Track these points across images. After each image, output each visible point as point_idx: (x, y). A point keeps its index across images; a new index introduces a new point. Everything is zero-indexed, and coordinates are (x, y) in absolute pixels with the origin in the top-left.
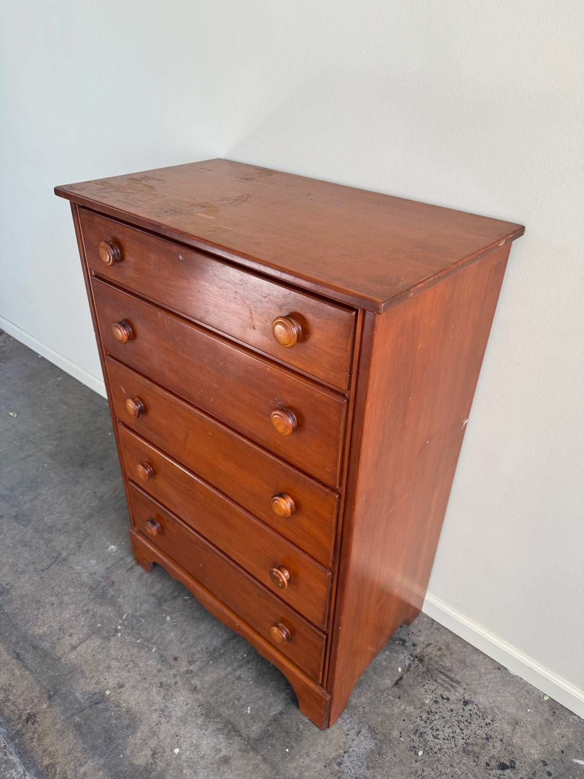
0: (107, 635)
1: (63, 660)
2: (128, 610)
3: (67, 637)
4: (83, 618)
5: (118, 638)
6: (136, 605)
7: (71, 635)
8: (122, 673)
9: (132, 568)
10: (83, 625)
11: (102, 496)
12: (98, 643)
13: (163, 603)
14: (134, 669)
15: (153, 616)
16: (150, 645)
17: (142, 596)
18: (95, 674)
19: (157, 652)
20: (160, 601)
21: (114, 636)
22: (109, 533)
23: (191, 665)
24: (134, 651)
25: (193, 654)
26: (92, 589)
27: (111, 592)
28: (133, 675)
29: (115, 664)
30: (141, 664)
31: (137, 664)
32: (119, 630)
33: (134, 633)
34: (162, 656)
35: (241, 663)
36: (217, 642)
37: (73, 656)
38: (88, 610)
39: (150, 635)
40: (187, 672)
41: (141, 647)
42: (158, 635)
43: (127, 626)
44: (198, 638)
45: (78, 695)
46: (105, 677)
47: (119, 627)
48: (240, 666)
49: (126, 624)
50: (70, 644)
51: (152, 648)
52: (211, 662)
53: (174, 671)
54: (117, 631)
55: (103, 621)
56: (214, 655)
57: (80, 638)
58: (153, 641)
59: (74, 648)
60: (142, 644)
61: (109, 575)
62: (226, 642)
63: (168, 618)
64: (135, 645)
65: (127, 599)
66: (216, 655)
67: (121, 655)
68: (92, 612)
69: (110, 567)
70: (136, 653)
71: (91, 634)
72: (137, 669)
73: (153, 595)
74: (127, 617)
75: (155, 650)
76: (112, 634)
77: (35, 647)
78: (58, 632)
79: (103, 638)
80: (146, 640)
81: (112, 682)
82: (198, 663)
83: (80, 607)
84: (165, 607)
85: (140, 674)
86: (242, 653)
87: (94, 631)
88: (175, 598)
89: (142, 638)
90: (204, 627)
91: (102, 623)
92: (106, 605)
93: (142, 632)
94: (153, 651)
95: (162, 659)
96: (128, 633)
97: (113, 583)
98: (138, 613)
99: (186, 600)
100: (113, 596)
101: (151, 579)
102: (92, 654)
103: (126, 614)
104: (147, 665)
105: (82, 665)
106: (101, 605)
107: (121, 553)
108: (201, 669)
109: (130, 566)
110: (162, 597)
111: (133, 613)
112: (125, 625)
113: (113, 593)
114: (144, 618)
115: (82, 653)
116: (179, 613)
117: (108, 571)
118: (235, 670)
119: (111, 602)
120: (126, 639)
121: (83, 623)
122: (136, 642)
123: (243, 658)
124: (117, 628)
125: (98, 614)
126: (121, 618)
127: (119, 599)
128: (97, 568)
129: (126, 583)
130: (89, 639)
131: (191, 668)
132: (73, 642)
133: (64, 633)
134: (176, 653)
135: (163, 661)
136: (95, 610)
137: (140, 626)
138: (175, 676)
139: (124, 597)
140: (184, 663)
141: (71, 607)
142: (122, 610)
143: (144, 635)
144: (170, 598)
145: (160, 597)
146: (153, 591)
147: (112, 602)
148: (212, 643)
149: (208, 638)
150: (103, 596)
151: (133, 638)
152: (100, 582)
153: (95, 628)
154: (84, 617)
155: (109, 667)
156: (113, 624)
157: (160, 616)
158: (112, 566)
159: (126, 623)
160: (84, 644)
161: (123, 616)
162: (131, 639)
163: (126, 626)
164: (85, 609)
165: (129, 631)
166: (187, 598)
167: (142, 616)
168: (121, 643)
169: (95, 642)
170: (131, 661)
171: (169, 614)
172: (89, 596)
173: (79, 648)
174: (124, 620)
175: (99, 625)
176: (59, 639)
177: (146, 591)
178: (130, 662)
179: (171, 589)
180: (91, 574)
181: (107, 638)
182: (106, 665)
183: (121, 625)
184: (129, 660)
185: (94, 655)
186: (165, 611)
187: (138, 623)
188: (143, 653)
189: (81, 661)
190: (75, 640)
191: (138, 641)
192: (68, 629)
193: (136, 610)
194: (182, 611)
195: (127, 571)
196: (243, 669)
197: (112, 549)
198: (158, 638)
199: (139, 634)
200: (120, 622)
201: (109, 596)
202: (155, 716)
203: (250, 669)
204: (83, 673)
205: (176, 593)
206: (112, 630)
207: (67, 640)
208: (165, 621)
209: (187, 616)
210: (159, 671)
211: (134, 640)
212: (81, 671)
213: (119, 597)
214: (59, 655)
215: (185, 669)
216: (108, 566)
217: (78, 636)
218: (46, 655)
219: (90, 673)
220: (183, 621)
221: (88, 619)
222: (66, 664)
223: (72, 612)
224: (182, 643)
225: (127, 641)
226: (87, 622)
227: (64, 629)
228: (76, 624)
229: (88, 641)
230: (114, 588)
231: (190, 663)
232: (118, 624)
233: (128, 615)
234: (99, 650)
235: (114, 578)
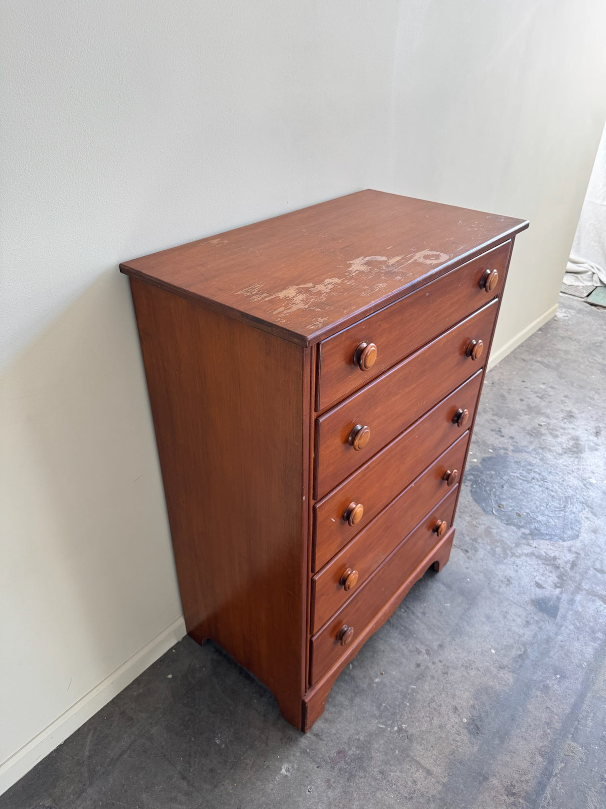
0: (406, 740)
1: (445, 780)
2: (374, 725)
3: (419, 786)
4: (392, 774)
5: (408, 726)
6: (367, 717)
7: (415, 782)
8: (443, 712)
9: (316, 735)
10: (401, 772)
12: (418, 747)
13: (361, 688)
14: (437, 701)
15: (377, 696)
16: (410, 691)
17: (354, 713)
18: (451, 739)
19: (415, 683)
20: (358, 692)
21: (406, 732)
22: (259, 783)
23: (421, 652)
24: (419, 706)
25: (410, 651)
26: (351, 777)
27: (352, 751)
28: (442, 701)
29: (436, 722)
30: (431, 695)
31: (431, 699)
32: (398, 728)
33: (399, 711)
34: (418, 679)
35: (411, 614)
36: (395, 633)
37: (437, 770)
38: (381, 772)
39: (399, 694)
40: (428, 653)
41: (413, 700)
42: (397, 685)
43: (393, 720)
44: (393, 650)
45: (476, 748)
46: (452, 727)
47: (396, 728)
48: (413, 613)
49: (391, 721)
50: (426, 778)
51: (413, 689)
52: (415, 636)
53: (430, 665)
54: (400, 730)
55: (391, 749)
56: (408, 634)
57: (416, 769)
58: (405, 690)
59: (429, 772)
60: (410, 699)
61: (329, 761)
62: (393, 626)
63: (377, 680)
64: (412, 706)
65: (359, 729)
66: (407, 632)
67: (426, 718)
68: (383, 767)
69: (316, 763)
70: (421, 702)
71: (409, 759)
72: (436, 698)
73: (352, 702)
74: (383, 724)
75: (414, 685)
76: (405, 734)
78: (414, 800)
79: (411, 743)
80: (405, 697)
81: (454, 719)
82: (418, 646)
83: (378, 784)
84: (365, 686)
85: (441, 694)
86: (401, 613)
87: (405, 755)
88: (353, 678)
89: (404, 701)
90: (381, 646)
91: (393, 750)
92: (370, 752)
93: (397, 703)
94: (415, 687)
95: (421, 677)
96: (401, 717)
97: (339, 753)
98: (377, 713)
99: (354, 667)
100: (357, 747)
101: (330, 709)
102: (432, 749)
103: (379, 725)
104: (430, 690)
105: (446, 756)
106: (372, 758)
107: (294, 755)
108: (422, 643)
109: (314, 738)
110: (354, 691)
111: (377, 718)
112: (392, 723)
113: (354, 749)
114: (381, 704)
115: (432, 761)
116: (370, 670)
117: (323, 763)
118: (417, 617)
119: (367, 747)
120: (408, 718)
121: (398, 773)
122: (409, 707)
123: (405, 611)
124: (397, 731)
125: (384, 757)
126: (384, 730)
127: (362, 738)
128: (319, 782)
129: (339, 736)
130: (415, 758)
131: (424, 651)
132: (422, 776)
133: (415, 791)
134: (413, 667)
135: (423, 676)
136: (379, 763)
137: (391, 707)
138: (434, 663)
139: (358, 733)
140: (421, 657)
141: (379, 796)
142: (375, 731)
143: (400, 701)
144: (353, 683)
145: (353, 694)
146: (347, 703)
148: (396, 637)
149: (393, 641)
150: (359, 760)
151: (405, 710)
152: (340, 770)
153: (401, 755)
154: (390, 775)
155: (441, 727)
156: (393, 737)
157: (375, 689)
158: (314, 761)
159: (389, 723)
160: (422, 762)
161: (382, 728)
162: (406, 712)
163: (393, 722)
164: (379, 776)
165: (399, 716)
166: (351, 666)
167: (378, 708)
168: (413, 722)
169: (417, 750)
170: (429, 706)
171: (373, 680)
172: (361, 778)
173: (428, 766)
174: (387, 725)
175: (397, 752)
176: (422, 795)
177: (347, 710)
178: (431, 706)
179: (342, 684)
180: (329, 786)
181: (410, 738)
182: (439, 730)
183: (392, 727)
184: (429, 708)
185: (432, 747)
186: (370, 685)
187: (388, 710)
188: (419, 697)
189: (441, 758)
190: (419, 775)
191: (408, 704)
192: (408, 788)
193: (373, 716)
194: (367, 669)
195: (321, 739)
196: (415, 611)
197: (287, 770)
198: (400, 686)
199: (399, 706)
200: (389, 729)
201: (358, 752)
202: (473, 673)
203: (414, 606)
204: (452, 753)
205: (346, 677)
206: (401, 736)
207: (421, 784)
208: (381, 682)
209: (373, 663)
210: (433, 677)
211: (407, 709)
212: (452, 754)
213: (358, 740)
214: (441, 787)
215: (426, 656)
216: (315, 767)
217: (414, 773)
219: (451, 745)
220: (378, 666)
221: (393, 768)
222: (449, 775)
223: (386, 793)
224: (401, 663)
225: (409, 716)
226: (396, 769)
227: (410, 794)
228: (400, 781)
229: (418, 759)
230: (347, 749)
231: (419, 652)
232: (392, 731)
233: (379, 722)
234: (425, 743)
235: (333, 754)
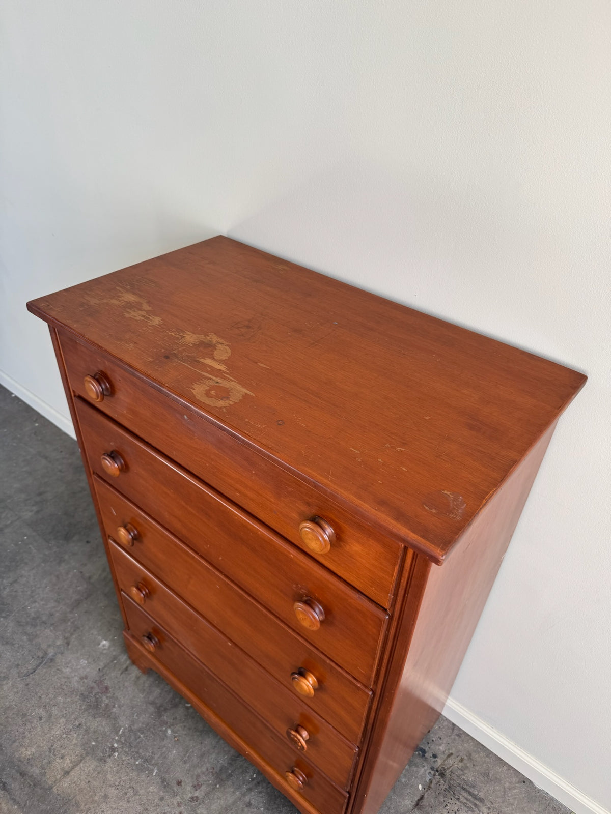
0: (102, 755)
1: (55, 790)
2: (124, 723)
3: (58, 760)
4: (75, 735)
5: (115, 759)
6: (133, 717)
7: (62, 757)
8: (121, 804)
9: (126, 669)
10: (75, 744)
11: (90, 578)
12: (93, 766)
13: (163, 713)
14: (133, 799)
15: (152, 729)
16: (151, 767)
17: (139, 704)
18: (90, 806)
19: (159, 775)
20: (160, 711)
21: (110, 756)
22: (99, 624)
23: (196, 790)
24: (133, 775)
25: (198, 776)
26: (83, 697)
27: (105, 700)
28: (133, 805)
29: (112, 792)
30: (142, 792)
31: (137, 791)
32: (116, 748)
33: (133, 752)
34: (163, 780)
35: (250, 786)
36: (223, 760)
37: (66, 783)
38: (80, 725)
39: (150, 754)
40: (193, 799)
41: (140, 769)
42: (160, 754)
43: (124, 743)
44: (202, 755)
46: (102, 810)
47: (116, 745)
48: (250, 790)
49: (123, 742)
50: (62, 769)
51: (153, 770)
52: (218, 786)
53: (178, 799)
54: (113, 750)
55: (98, 738)
56: (221, 777)
57: (73, 760)
58: (153, 762)
59: (67, 773)
60: (142, 766)
61: (102, 679)
62: (233, 760)
63: (169, 732)
64: (134, 768)
65: (123, 708)
66: (224, 776)
67: (118, 780)
68: (84, 727)
69: (103, 668)
70: (136, 778)
71: (84, 755)
72: (137, 797)
73: (151, 704)
74: (123, 732)
75: (156, 773)
76: (108, 754)
77: (23, 774)
78: (47, 753)
79: (98, 759)
80: (146, 760)
82: (203, 787)
83: (71, 721)
84: (165, 717)
85: (141, 805)
86: (252, 774)
87: (89, 752)
88: (175, 706)
89: (142, 758)
90: (209, 741)
91: (96, 741)
92: (100, 717)
93: (141, 751)
94: (154, 774)
95: (164, 784)
96: (126, 752)
97: (107, 688)
98: (135, 727)
99: (188, 708)
100: (107, 705)
101: (148, 682)
102: (87, 781)
103: (122, 728)
104: (148, 793)
105: (76, 795)
106: (95, 718)
107: (114, 650)
108: (207, 794)
109: (125, 667)
110: (161, 706)
111: (130, 726)
112: (122, 742)
113: (107, 702)
114: (142, 733)
115: (76, 779)
116: (181, 725)
117: (101, 674)
118: (244, 795)
119: (105, 714)
120: (123, 761)
121: (75, 741)
122: (135, 762)
123: (253, 779)
124: (113, 746)
125: (92, 729)
126: (117, 733)
127: (114, 710)
128: (88, 670)
129: (122, 688)
130: (83, 761)
131: (197, 794)
132: (66, 765)
133: (55, 755)
134: (179, 776)
135: (165, 787)
136: (88, 724)
137: (139, 743)
138: (179, 805)
139: (120, 707)
140: (189, 788)
141: (61, 721)
142: (118, 723)
143: (143, 754)
144: (170, 706)
145: (158, 705)
146: (151, 698)
147: (107, 714)
148: (218, 762)
149: (214, 756)
150: (96, 706)
151: (131, 758)
152: (92, 688)
153: (89, 747)
154: (75, 733)
155: (106, 796)
156: (108, 741)
157: (160, 729)
158: (105, 667)
159: (123, 739)
160: (77, 768)
161: (119, 730)
162: (129, 760)
163: (123, 744)
164: (77, 723)
165: (127, 750)
166: (189, 705)
167: (140, 730)
168: (118, 765)
169: (90, 765)
170: (130, 787)
171: (170, 727)
172: (81, 706)
173: (72, 773)
174: (121, 736)
175: (93, 743)
176: (49, 763)
177: (144, 698)
178: (130, 789)
179: (171, 695)
180: (82, 678)
181: (103, 760)
182: (103, 794)
183: (118, 742)
184: (128, 786)
185: (89, 782)
186: (165, 723)
187: (136, 739)
188: (143, 776)
189: (75, 789)
190: (67, 764)
191: (137, 763)
192: (59, 749)
193: (133, 723)
194: (183, 722)
195: (122, 673)
196: (253, 793)
197: (104, 646)
198: (159, 757)
199: (138, 753)
200: (116, 738)
201: (103, 705)
203: (260, 792)
204: (77, 805)
205: (177, 700)
206: (108, 750)
207: (59, 763)
208: (166, 736)
209: (190, 729)
210: (162, 799)
211: (132, 761)
212: (76, 803)
213: (114, 707)
214: (50, 783)
215: (190, 795)
216: (100, 667)
217: (70, 758)
218: (36, 784)
219: (85, 805)
220: (185, 734)
221: (81, 736)
222: (58, 795)
223: (62, 728)
224: (185, 762)
225: (125, 762)
226: (79, 740)
227: (54, 750)
228: (68, 742)
229: (81, 764)
230: (109, 695)
231: (196, 787)
232: (114, 741)
233: (125, 729)
234: (94, 775)
235: (108, 683)
